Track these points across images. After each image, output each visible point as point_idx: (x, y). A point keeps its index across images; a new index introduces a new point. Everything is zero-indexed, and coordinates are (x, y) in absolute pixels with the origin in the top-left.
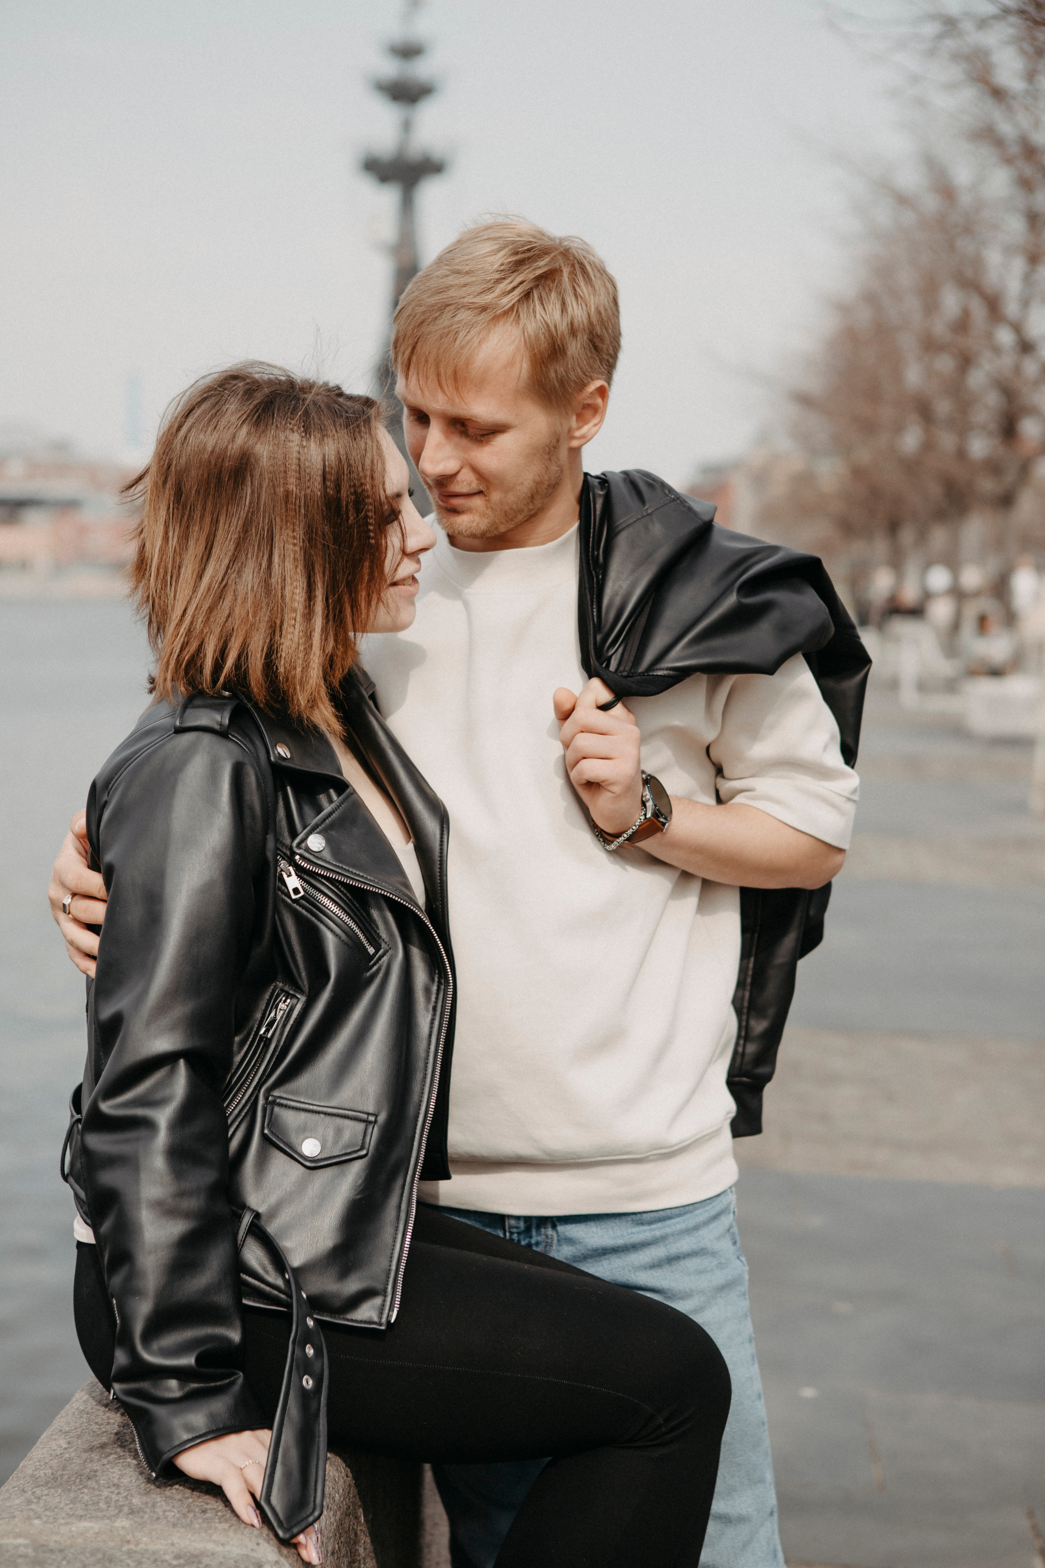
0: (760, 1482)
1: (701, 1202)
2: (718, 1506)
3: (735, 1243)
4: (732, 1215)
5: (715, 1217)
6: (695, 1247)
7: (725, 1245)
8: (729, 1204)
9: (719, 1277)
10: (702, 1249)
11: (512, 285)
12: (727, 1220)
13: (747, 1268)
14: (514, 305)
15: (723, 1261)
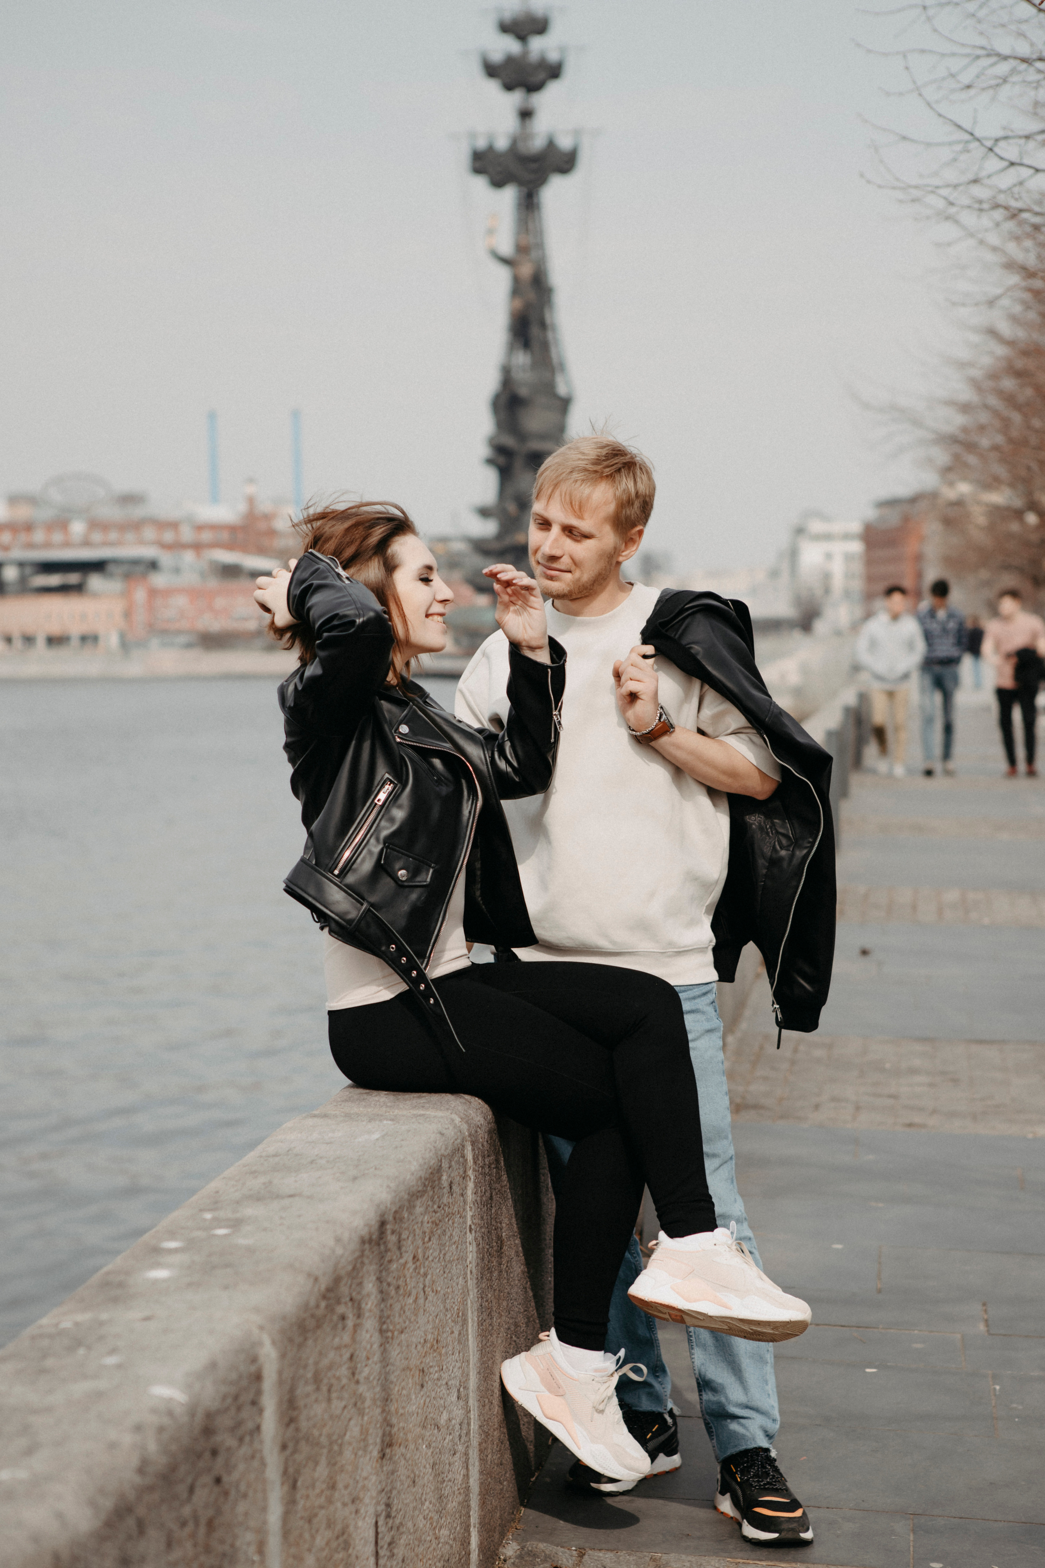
0: (725, 1138)
1: (697, 985)
2: (706, 1148)
3: (716, 1011)
4: (714, 995)
5: (705, 994)
6: (694, 1008)
7: (710, 1010)
8: (713, 988)
9: (708, 1026)
10: (697, 1009)
11: (611, 464)
12: (711, 997)
13: (722, 1024)
14: (612, 473)
15: (709, 1017)
